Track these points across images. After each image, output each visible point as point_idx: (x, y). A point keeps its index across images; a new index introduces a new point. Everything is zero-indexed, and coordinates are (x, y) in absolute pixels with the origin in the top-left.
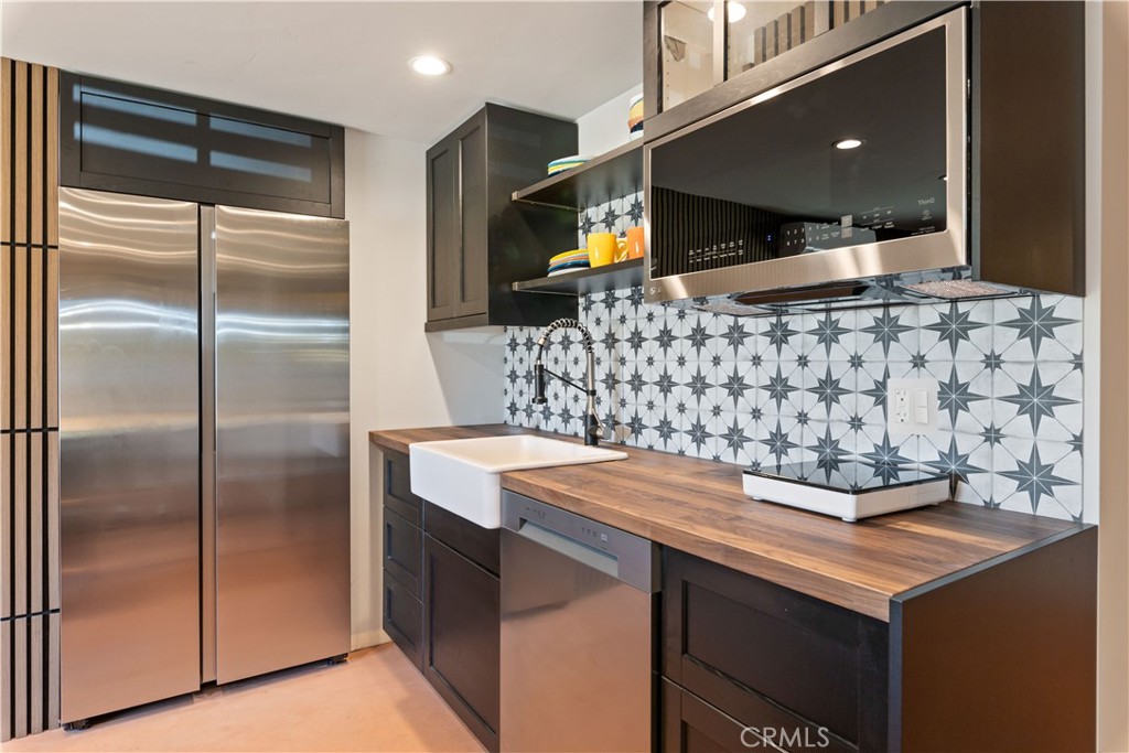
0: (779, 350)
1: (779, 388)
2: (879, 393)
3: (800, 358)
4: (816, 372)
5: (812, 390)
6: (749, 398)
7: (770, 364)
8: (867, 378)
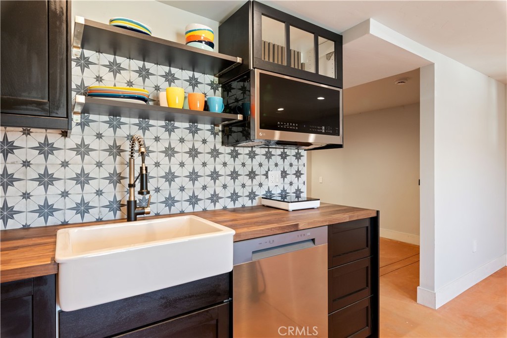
0: (234, 161)
1: (234, 175)
2: (266, 175)
3: (243, 164)
4: (248, 169)
5: (246, 175)
6: (221, 181)
7: (231, 166)
8: (263, 170)
